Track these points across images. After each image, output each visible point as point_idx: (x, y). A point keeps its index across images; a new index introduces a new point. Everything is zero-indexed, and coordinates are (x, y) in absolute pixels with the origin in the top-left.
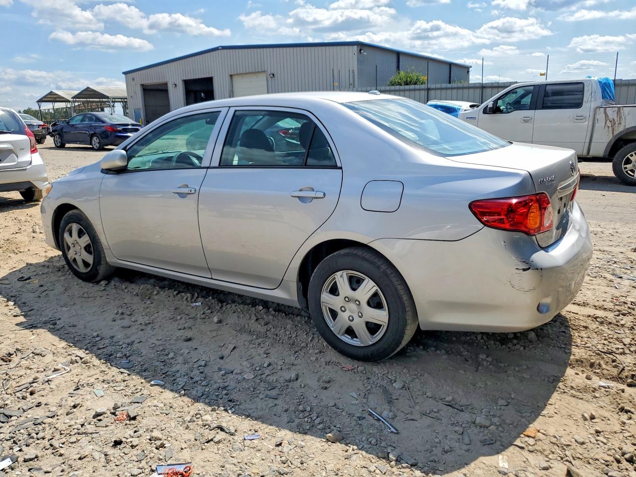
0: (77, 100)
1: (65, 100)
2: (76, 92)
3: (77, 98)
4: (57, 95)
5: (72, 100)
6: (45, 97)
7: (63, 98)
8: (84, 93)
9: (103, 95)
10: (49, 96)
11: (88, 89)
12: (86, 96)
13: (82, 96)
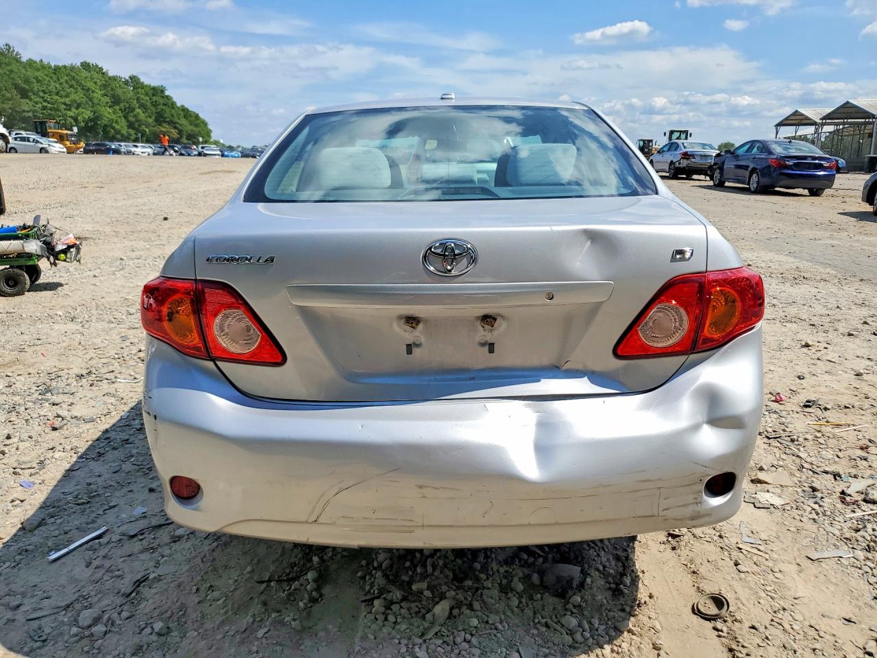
0: (828, 121)
1: (812, 122)
2: (829, 110)
3: (829, 119)
4: (803, 115)
5: (821, 121)
6: (786, 119)
7: (810, 119)
8: (842, 110)
9: (866, 112)
10: (793, 118)
11: (848, 105)
12: (844, 115)
13: (836, 116)
